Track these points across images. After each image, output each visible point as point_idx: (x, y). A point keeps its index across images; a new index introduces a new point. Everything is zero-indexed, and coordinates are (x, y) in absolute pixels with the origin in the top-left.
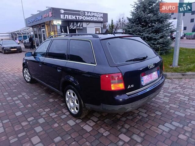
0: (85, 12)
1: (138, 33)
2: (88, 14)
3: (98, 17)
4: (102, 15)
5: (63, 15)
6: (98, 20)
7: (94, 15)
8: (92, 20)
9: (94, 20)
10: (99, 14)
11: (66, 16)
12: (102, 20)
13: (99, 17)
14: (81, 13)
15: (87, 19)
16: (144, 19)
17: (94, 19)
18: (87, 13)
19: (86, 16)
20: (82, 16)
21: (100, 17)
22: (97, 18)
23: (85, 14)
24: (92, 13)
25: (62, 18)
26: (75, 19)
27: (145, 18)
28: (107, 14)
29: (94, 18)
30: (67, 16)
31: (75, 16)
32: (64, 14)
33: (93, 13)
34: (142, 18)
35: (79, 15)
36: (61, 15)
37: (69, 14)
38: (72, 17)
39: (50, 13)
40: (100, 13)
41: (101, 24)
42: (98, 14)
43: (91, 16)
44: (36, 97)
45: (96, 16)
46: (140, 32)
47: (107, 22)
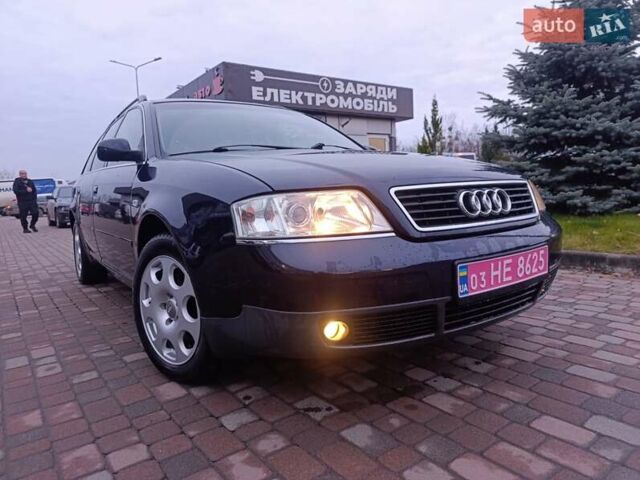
0: (337, 82)
1: (562, 116)
2: (345, 87)
3: (378, 101)
4: (393, 94)
5: (261, 89)
6: (380, 109)
7: (367, 92)
8: (359, 108)
9: (366, 108)
10: (384, 89)
11: (269, 91)
12: (392, 109)
13: (382, 99)
14: (322, 83)
15: (341, 106)
16: (584, 63)
17: (368, 106)
18: (342, 84)
19: (338, 95)
20: (327, 95)
21: (388, 100)
22: (376, 102)
23: (335, 86)
24: (359, 86)
25: (255, 97)
26: (301, 102)
27: (592, 58)
28: (411, 90)
29: (366, 101)
30: (272, 94)
31: (300, 93)
32: (265, 84)
33: (364, 86)
34: (576, 60)
35: (316, 90)
36: (254, 89)
37: (279, 86)
38: (290, 95)
39: (217, 82)
40: (387, 87)
41: (388, 124)
42: (379, 88)
43: (356, 96)
44: (95, 369)
45: (371, 97)
46: (570, 113)
47: (412, 118)
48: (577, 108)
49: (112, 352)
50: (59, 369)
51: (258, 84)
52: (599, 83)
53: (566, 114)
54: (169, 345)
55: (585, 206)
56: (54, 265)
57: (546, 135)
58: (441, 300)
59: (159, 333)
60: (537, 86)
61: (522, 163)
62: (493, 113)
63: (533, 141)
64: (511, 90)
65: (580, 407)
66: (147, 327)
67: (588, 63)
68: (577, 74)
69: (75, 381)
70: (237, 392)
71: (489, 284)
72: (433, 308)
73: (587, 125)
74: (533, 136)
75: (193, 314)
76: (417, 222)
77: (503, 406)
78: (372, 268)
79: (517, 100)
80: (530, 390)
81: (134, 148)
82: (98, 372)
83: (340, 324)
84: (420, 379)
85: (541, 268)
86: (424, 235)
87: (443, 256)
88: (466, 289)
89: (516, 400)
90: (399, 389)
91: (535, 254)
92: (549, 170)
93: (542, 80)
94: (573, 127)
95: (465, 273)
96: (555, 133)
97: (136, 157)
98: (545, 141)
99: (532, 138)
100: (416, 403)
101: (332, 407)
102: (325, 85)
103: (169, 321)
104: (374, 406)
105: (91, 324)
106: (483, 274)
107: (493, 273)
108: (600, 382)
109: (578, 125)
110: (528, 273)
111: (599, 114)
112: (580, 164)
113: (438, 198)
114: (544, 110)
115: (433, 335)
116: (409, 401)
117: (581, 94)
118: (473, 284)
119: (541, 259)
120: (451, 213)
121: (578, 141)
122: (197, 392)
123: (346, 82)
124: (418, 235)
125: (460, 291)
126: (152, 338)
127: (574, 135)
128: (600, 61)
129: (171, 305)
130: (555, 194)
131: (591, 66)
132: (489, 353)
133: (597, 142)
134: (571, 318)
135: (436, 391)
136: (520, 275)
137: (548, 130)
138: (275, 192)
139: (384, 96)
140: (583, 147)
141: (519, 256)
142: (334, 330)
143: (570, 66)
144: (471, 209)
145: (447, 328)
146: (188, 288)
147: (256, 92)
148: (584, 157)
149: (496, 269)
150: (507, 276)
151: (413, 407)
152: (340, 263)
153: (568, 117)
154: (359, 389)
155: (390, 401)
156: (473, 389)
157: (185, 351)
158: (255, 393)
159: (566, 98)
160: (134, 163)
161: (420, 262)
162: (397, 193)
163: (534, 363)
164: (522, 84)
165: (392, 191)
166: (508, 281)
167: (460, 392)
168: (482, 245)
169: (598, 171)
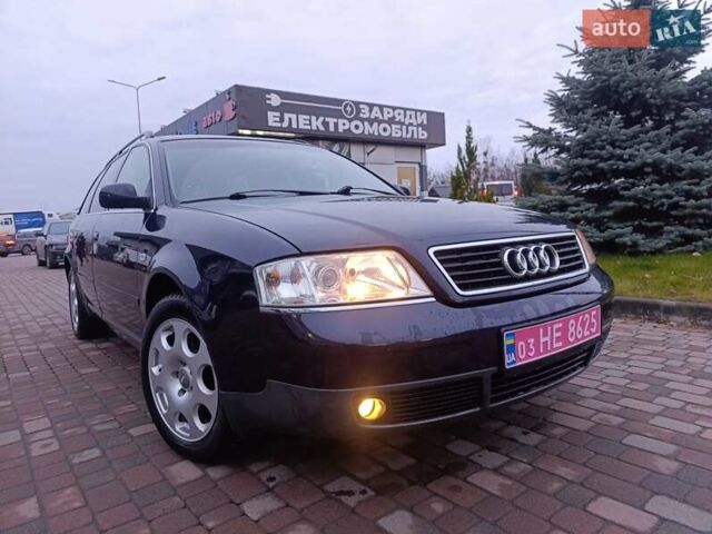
0: (362, 106)
1: (608, 147)
2: (371, 111)
3: (407, 126)
4: (423, 118)
5: (278, 114)
6: (409, 136)
7: (394, 117)
8: (387, 134)
9: (394, 135)
10: (413, 113)
11: (287, 116)
12: (423, 135)
13: (411, 124)
14: (345, 107)
15: (366, 133)
16: (631, 89)
17: (396, 132)
18: (367, 109)
19: (362, 120)
20: (350, 120)
21: (418, 125)
22: (404, 127)
23: (359, 111)
24: (385, 110)
25: (271, 123)
26: (322, 128)
27: (639, 84)
28: (443, 115)
29: (393, 126)
30: (290, 119)
31: (321, 119)
32: (282, 109)
33: (391, 111)
34: (623, 85)
35: (338, 115)
36: (270, 114)
37: (297, 110)
38: (310, 120)
39: (228, 107)
40: (416, 111)
41: (418, 151)
42: (408, 112)
43: (383, 121)
44: (97, 445)
45: (400, 123)
46: (617, 144)
47: (444, 144)
48: (624, 137)
49: (115, 424)
50: (55, 446)
51: (274, 109)
52: (647, 110)
53: (613, 144)
54: (182, 419)
55: (635, 244)
56: (45, 316)
57: (591, 167)
58: (487, 372)
59: (171, 406)
60: (580, 114)
61: (565, 198)
62: (533, 142)
63: (577, 173)
64: (553, 118)
65: (640, 485)
66: (157, 397)
67: (635, 89)
68: (623, 101)
69: (76, 461)
70: (259, 472)
71: (537, 353)
72: (477, 381)
73: (636, 156)
74: (578, 168)
75: (209, 385)
76: (459, 286)
77: (556, 486)
78: (412, 339)
79: (559, 128)
80: (584, 465)
81: (141, 193)
82: (101, 449)
83: (377, 401)
84: (464, 453)
85: (593, 330)
86: (467, 299)
87: (487, 323)
88: (513, 358)
89: (570, 478)
90: (441, 466)
91: (587, 316)
92: (595, 205)
93: (586, 107)
94: (620, 158)
95: (511, 341)
96: (601, 165)
97: (143, 203)
98: (590, 174)
99: (575, 170)
100: (460, 483)
101: (367, 489)
102: (349, 109)
103: (182, 392)
104: (413, 488)
105: (91, 389)
106: (532, 341)
107: (542, 340)
108: (661, 455)
109: (626, 157)
110: (579, 337)
111: (648, 144)
112: (629, 199)
113: (481, 257)
114: (588, 140)
115: (478, 409)
116: (452, 481)
117: (628, 122)
118: (521, 352)
119: (593, 320)
120: (496, 273)
121: (626, 173)
122: (215, 473)
123: (371, 106)
124: (459, 300)
125: (507, 361)
126: (162, 410)
127: (621, 167)
128: (648, 87)
129: (184, 374)
130: (602, 231)
131: (638, 92)
132: (537, 421)
133: (648, 174)
134: (625, 377)
135: (481, 468)
136: (571, 340)
137: (593, 161)
138: (302, 254)
139: (413, 121)
140: (631, 180)
141: (569, 319)
142: (369, 408)
143: (616, 92)
144: (517, 268)
145: (493, 401)
146: (204, 356)
147: (272, 119)
148: (633, 191)
149: (545, 335)
150: (557, 341)
151: (457, 489)
152: (375, 333)
153: (614, 148)
154: (395, 466)
155: (431, 481)
156: (522, 466)
157: (201, 427)
158: (279, 473)
159: (612, 127)
160: (141, 210)
161: (463, 330)
162: (436, 253)
163: (587, 432)
164: (564, 111)
165: (431, 251)
166: (559, 347)
167: (507, 469)
168: (529, 308)
169: (648, 207)
